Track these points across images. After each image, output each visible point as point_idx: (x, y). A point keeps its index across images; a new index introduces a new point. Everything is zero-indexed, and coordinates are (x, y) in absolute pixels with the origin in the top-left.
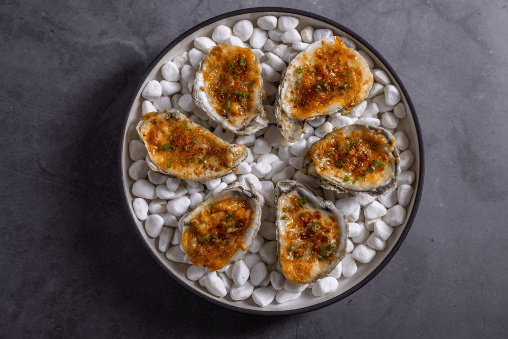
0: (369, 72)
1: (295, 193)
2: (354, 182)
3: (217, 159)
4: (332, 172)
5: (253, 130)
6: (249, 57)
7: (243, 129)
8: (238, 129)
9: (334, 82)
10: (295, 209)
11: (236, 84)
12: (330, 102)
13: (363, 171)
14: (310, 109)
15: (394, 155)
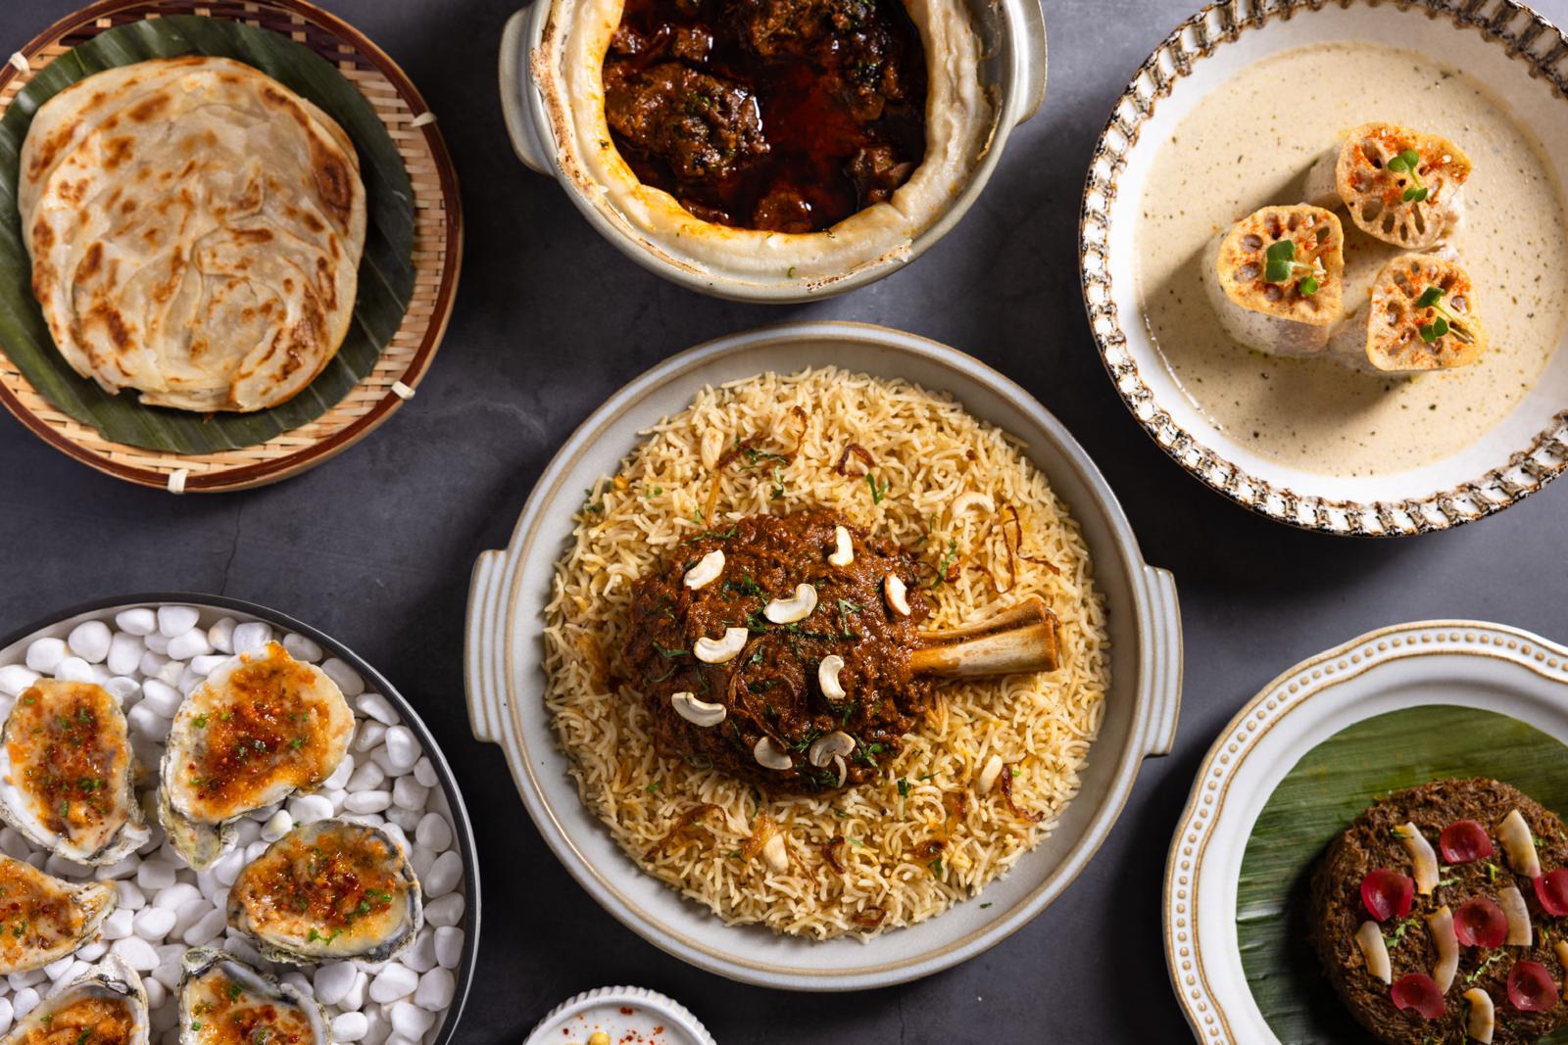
0: (343, 706)
1: (217, 972)
2: (328, 941)
3: (50, 921)
4: (284, 925)
5: (118, 856)
6: (97, 704)
7: (99, 854)
8: (88, 855)
9: (276, 736)
10: (220, 1005)
11: (78, 761)
12: (267, 781)
13: (347, 916)
14: (228, 799)
15: (405, 877)
